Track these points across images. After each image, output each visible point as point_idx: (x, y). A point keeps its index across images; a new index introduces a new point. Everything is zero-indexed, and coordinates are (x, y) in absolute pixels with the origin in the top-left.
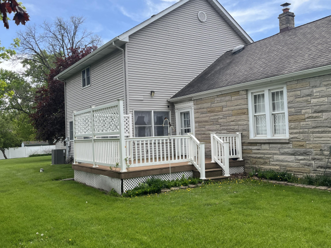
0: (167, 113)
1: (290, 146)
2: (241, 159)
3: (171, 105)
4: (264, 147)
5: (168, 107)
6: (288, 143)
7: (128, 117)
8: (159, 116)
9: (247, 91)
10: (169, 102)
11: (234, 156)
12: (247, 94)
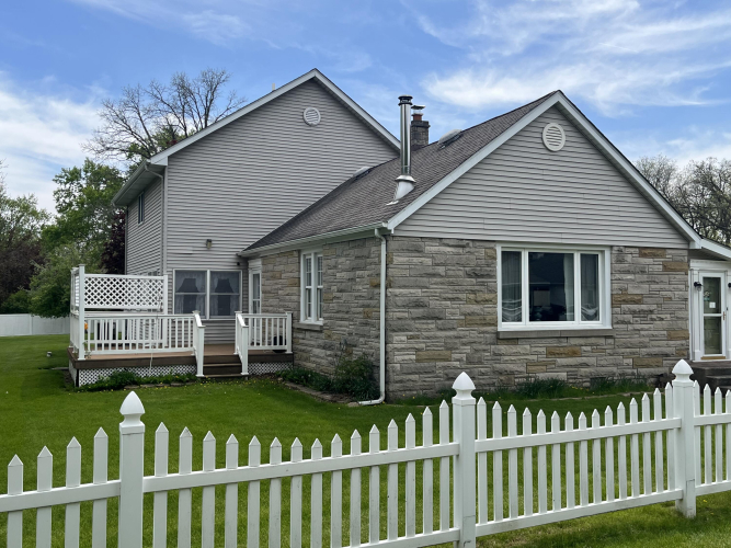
0: (238, 274)
1: (322, 335)
2: (289, 352)
3: (243, 261)
4: (308, 335)
5: (238, 264)
6: (321, 332)
7: (162, 281)
8: (223, 278)
9: (299, 251)
10: (239, 257)
11: (278, 347)
12: (299, 257)
